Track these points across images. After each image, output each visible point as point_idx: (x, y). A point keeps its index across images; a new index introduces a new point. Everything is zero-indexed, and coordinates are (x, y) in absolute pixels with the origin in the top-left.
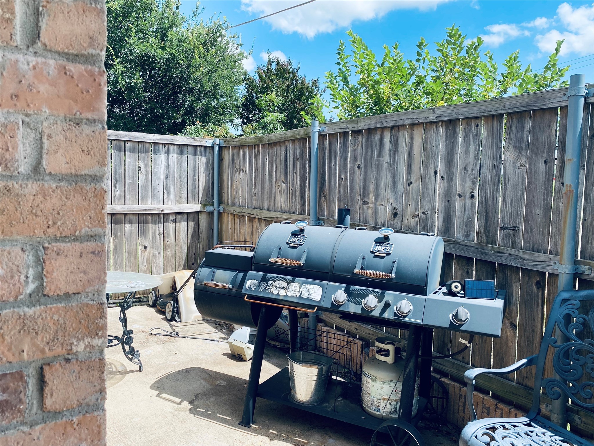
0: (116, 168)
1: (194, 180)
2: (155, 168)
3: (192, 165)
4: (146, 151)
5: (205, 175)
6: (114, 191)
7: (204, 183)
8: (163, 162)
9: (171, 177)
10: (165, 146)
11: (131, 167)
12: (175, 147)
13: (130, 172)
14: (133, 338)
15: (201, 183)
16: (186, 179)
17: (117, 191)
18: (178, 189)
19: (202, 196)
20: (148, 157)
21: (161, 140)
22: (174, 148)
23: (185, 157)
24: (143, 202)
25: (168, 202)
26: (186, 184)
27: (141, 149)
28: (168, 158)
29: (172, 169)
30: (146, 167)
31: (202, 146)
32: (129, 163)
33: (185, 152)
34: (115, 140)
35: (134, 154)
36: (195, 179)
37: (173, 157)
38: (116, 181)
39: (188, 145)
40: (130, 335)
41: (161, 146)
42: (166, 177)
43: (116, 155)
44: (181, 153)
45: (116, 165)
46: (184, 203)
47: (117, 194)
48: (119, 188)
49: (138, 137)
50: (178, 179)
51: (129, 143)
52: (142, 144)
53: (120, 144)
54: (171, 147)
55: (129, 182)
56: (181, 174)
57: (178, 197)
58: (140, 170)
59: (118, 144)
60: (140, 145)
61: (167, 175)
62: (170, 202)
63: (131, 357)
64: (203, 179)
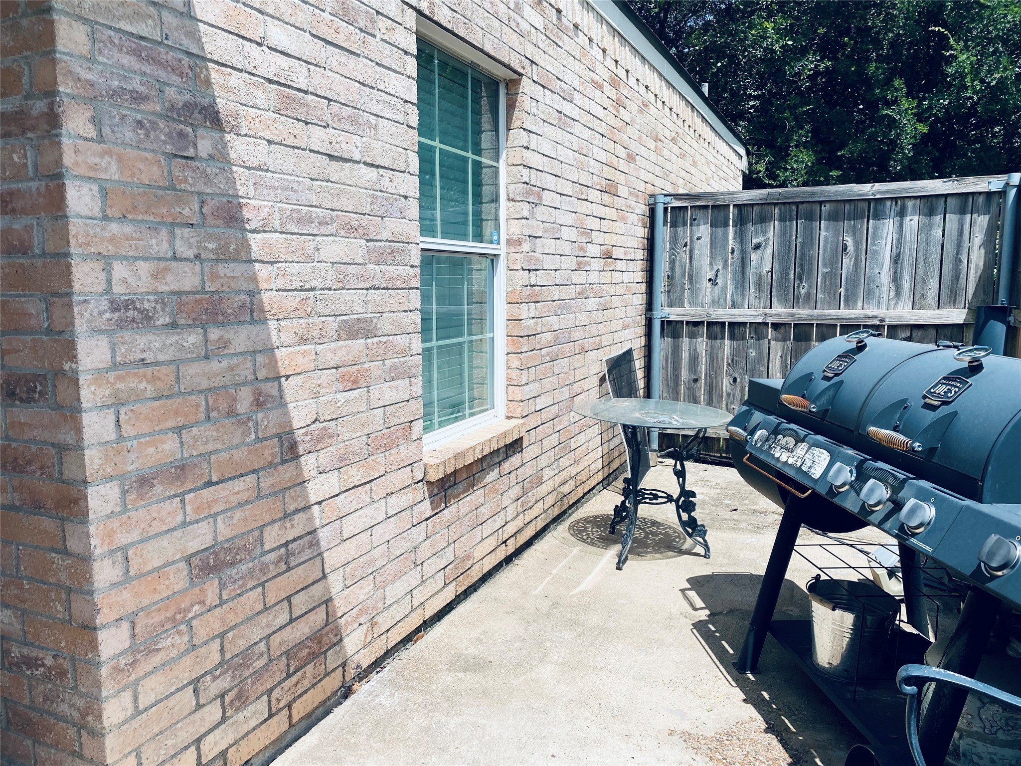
0: (802, 248)
1: (957, 261)
2: (873, 244)
3: (955, 233)
4: (856, 216)
5: (983, 251)
6: (799, 287)
7: (981, 264)
8: (890, 233)
9: (906, 257)
10: (896, 203)
11: (829, 246)
12: (918, 201)
13: (827, 254)
14: (695, 505)
15: (972, 267)
16: (938, 260)
17: (804, 287)
18: (919, 281)
19: (975, 292)
20: (862, 226)
21: (887, 192)
22: (914, 205)
23: (938, 218)
24: (848, 305)
25: (896, 304)
26: (937, 272)
27: (849, 213)
28: (901, 226)
29: (908, 245)
30: (857, 244)
31: (980, 193)
32: (826, 238)
33: (941, 208)
34: (803, 203)
35: (835, 223)
36: (960, 261)
37: (912, 221)
38: (802, 270)
39: (946, 196)
40: (691, 499)
41: (888, 203)
42: (897, 260)
43: (805, 229)
44: (931, 213)
45: (802, 244)
46: (930, 307)
47: (803, 291)
48: (806, 282)
49: (843, 193)
50: (921, 262)
51: (828, 205)
52: (852, 204)
53: (811, 210)
54: (910, 204)
55: (825, 270)
56: (927, 251)
57: (918, 295)
58: (846, 249)
59: (809, 209)
60: (847, 206)
61: (898, 256)
62: (900, 305)
63: (690, 530)
64: (977, 258)
